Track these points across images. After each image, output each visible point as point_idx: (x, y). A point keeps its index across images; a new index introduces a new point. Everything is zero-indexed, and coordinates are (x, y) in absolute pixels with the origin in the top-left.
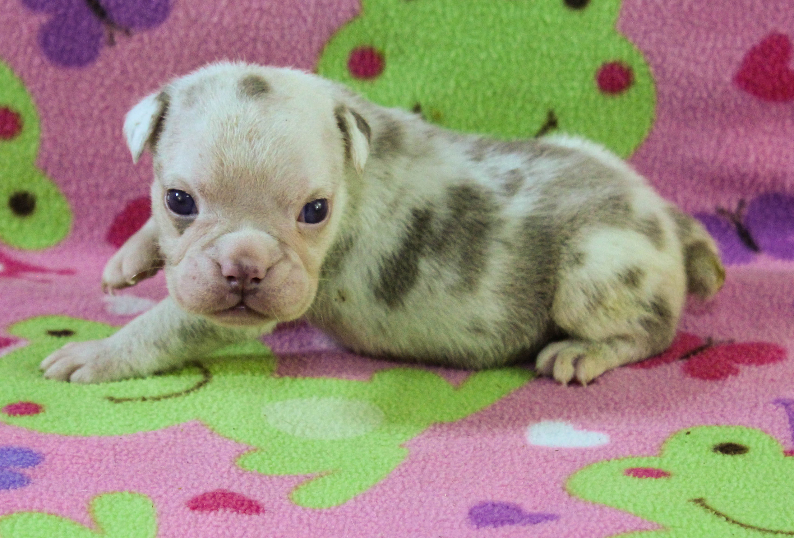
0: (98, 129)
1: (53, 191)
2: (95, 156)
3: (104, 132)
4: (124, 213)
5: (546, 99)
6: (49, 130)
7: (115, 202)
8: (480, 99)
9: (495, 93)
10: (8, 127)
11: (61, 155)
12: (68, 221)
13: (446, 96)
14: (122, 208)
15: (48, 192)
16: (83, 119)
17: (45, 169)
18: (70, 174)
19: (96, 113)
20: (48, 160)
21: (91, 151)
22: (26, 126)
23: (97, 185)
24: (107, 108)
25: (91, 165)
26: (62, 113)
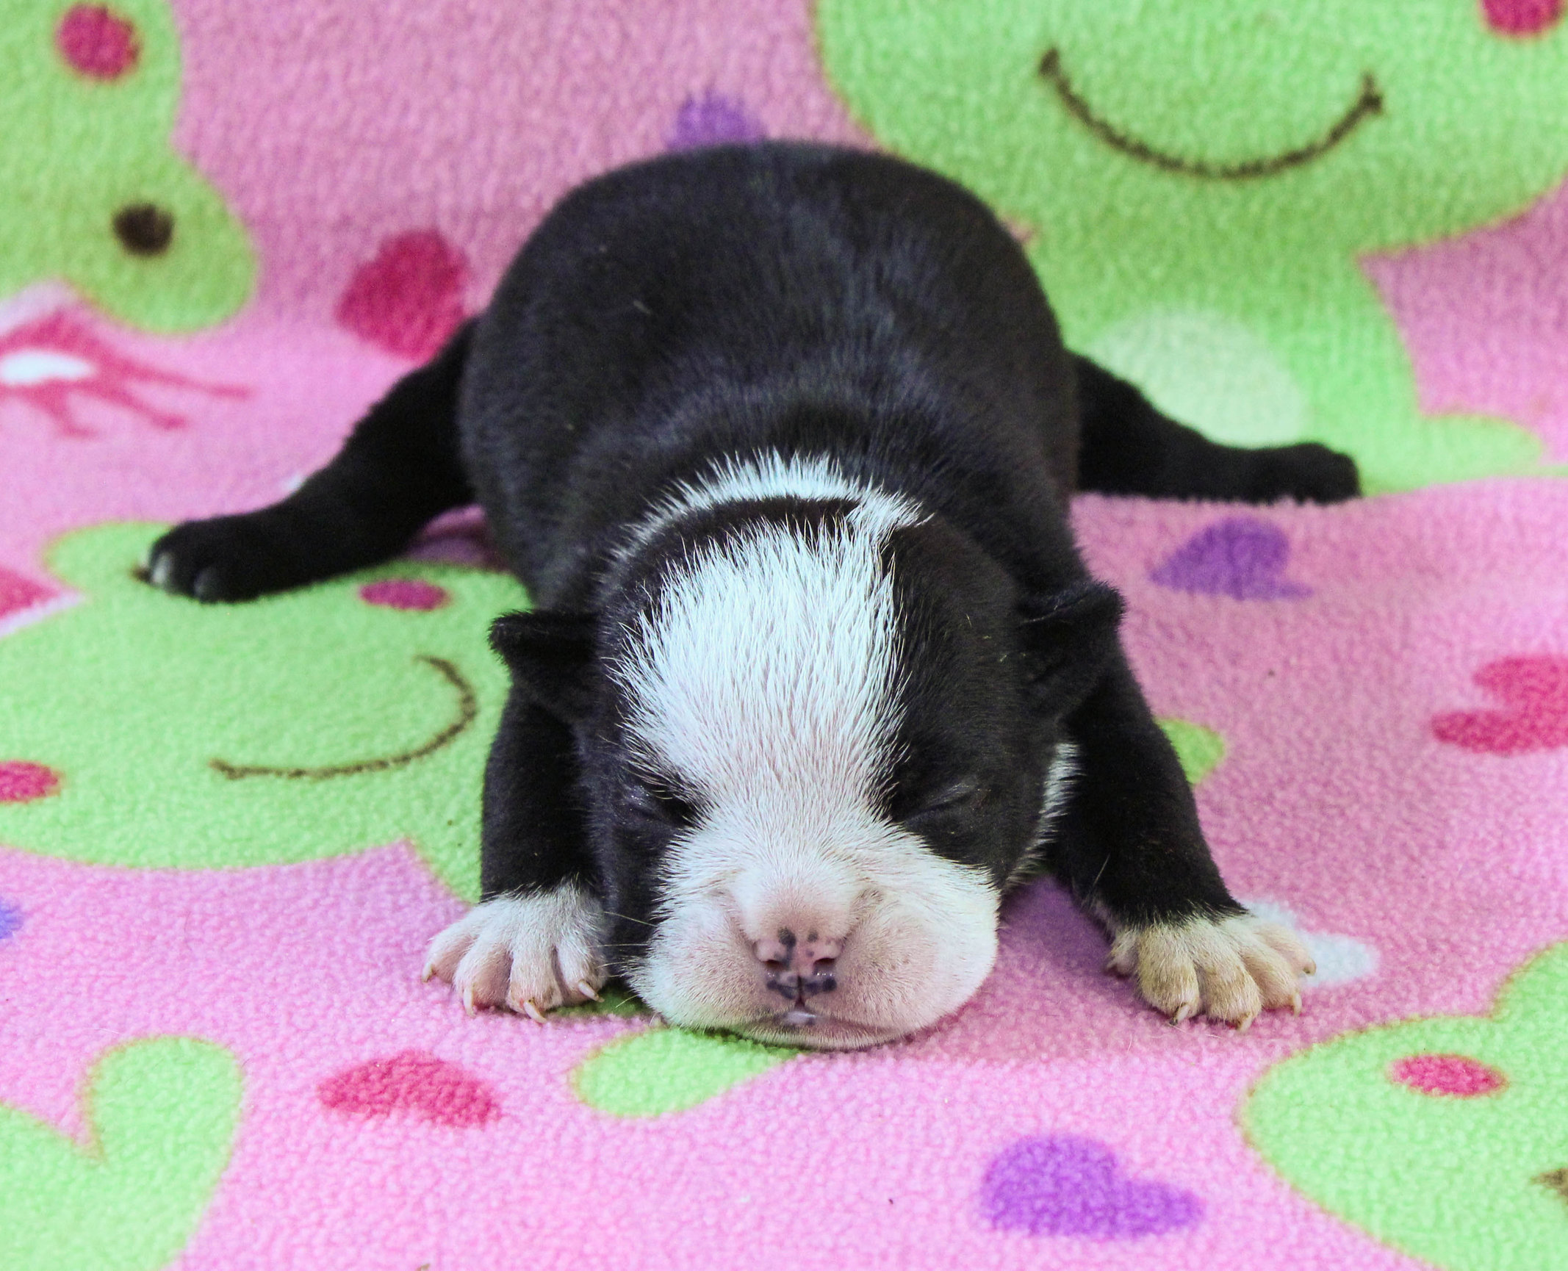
0: (314, 67)
1: (212, 209)
2: (304, 130)
3: (324, 77)
4: (377, 265)
5: (1359, 41)
6: (199, 66)
7: (353, 239)
8: (1200, 36)
9: (1236, 26)
10: (106, 53)
11: (228, 126)
12: (245, 275)
13: (1119, 29)
14: (371, 254)
15: (200, 208)
16: (278, 43)
17: (194, 155)
18: (249, 170)
19: (309, 30)
20: (198, 135)
21: (296, 118)
22: (146, 54)
23: (312, 200)
24: (334, 21)
25: (300, 151)
26: (229, 28)
